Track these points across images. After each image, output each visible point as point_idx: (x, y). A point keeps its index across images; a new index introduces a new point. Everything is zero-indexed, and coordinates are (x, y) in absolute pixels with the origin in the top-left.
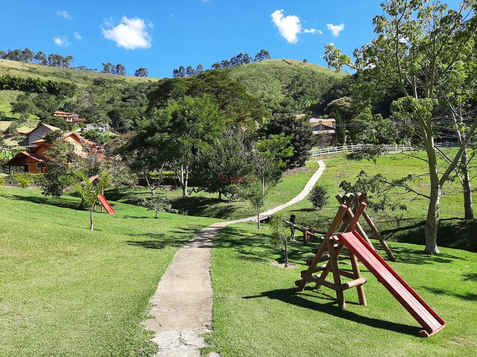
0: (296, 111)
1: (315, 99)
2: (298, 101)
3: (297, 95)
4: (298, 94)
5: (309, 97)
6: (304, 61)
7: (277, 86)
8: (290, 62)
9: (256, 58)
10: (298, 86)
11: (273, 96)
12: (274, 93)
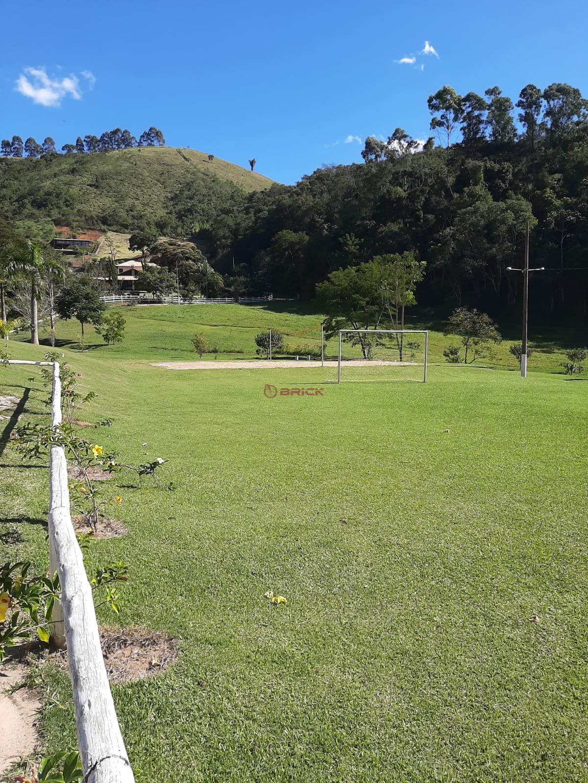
0: (178, 236)
1: (207, 221)
2: (183, 222)
3: (183, 213)
4: (185, 212)
5: (199, 217)
6: (209, 156)
7: (159, 194)
8: (187, 157)
9: (142, 139)
10: (187, 198)
11: (149, 210)
12: (151, 205)
